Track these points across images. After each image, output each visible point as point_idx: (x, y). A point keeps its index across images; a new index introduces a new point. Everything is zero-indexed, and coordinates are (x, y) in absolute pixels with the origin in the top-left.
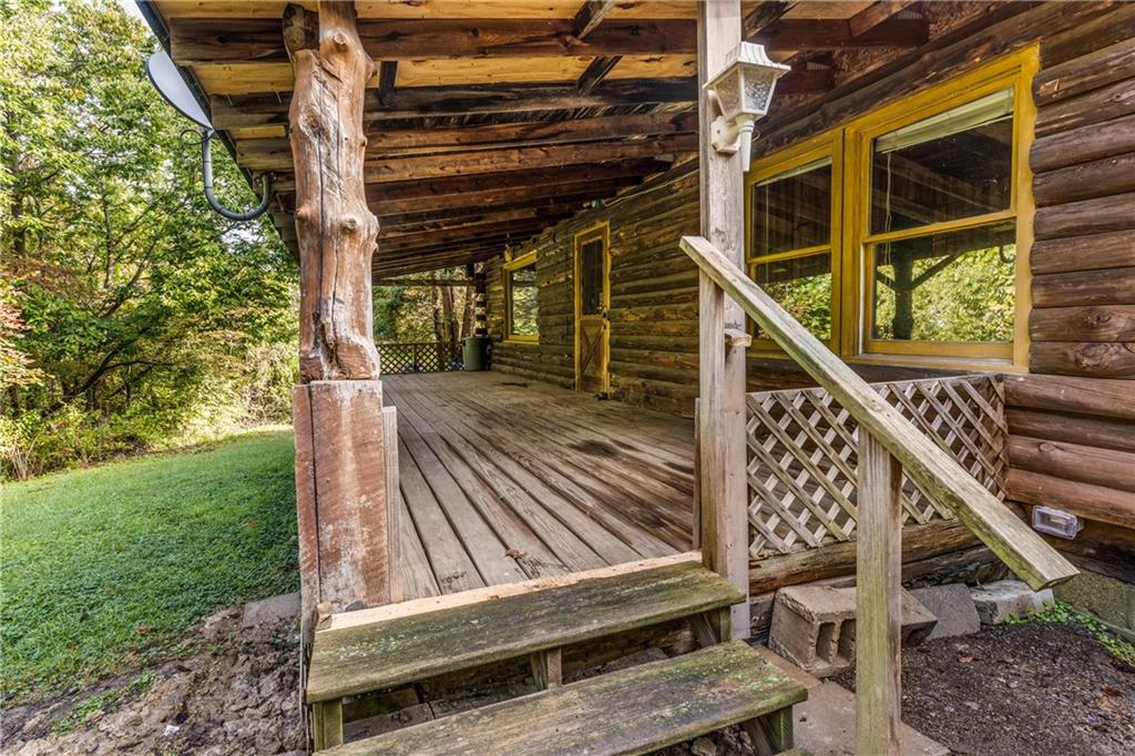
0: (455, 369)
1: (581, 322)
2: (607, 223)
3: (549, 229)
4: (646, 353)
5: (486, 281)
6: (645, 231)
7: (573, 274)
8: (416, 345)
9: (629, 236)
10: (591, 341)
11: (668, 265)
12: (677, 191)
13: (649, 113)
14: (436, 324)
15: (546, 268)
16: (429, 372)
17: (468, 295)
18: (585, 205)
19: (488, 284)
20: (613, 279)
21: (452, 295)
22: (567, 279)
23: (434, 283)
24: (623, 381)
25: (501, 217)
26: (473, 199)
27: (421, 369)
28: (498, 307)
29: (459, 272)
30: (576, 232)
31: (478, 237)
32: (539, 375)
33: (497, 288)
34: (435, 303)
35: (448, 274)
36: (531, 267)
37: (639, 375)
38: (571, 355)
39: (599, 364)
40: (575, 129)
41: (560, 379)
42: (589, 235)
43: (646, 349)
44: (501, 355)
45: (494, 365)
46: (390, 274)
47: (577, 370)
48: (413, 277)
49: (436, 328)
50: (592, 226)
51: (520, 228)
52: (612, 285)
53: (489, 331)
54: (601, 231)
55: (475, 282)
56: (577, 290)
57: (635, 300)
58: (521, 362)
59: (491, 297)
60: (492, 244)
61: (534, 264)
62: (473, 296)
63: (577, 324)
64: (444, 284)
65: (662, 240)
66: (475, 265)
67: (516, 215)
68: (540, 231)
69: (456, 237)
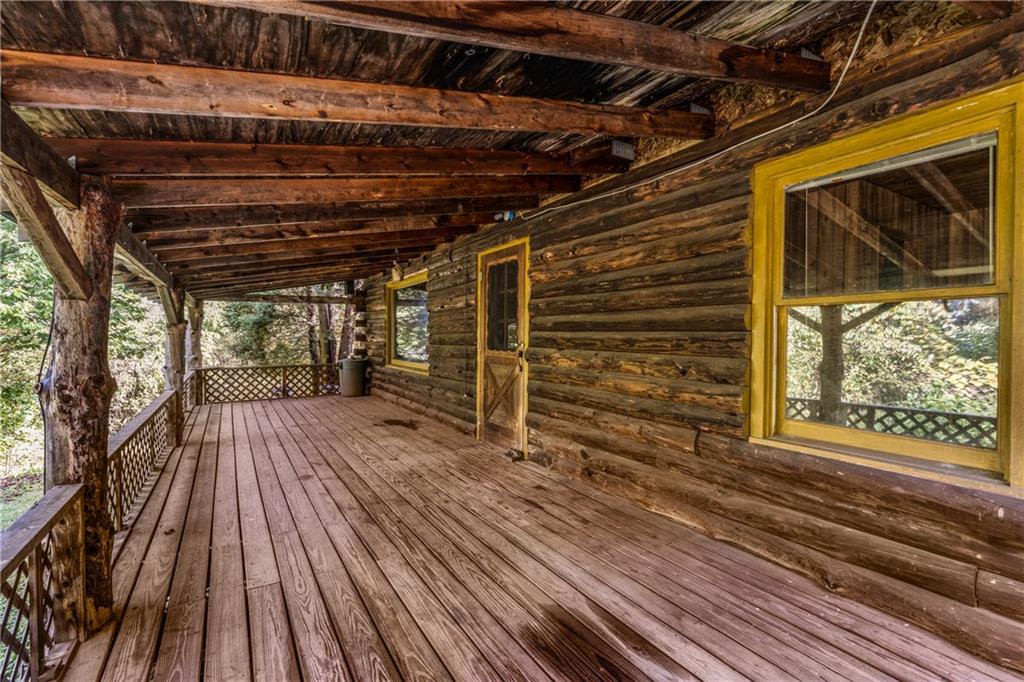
0: (330, 393)
1: (487, 358)
2: (527, 240)
3: (444, 246)
4: (588, 412)
5: (367, 299)
6: (586, 250)
7: (476, 300)
8: (285, 368)
9: (560, 256)
10: (501, 383)
11: (625, 299)
12: (641, 199)
13: (690, 33)
14: (311, 341)
15: (439, 290)
16: (299, 396)
17: (347, 312)
18: (497, 217)
19: (369, 302)
20: (535, 310)
21: (330, 311)
22: (468, 305)
23: (309, 299)
24: (548, 441)
25: (392, 226)
26: (353, 191)
27: (291, 393)
28: (381, 328)
29: (337, 289)
30: (480, 250)
31: (360, 252)
32: (429, 410)
33: (379, 308)
34: (310, 319)
35: (325, 290)
36: (422, 287)
37: (576, 438)
38: (472, 394)
39: (511, 412)
40: (574, 29)
41: (456, 421)
42: (499, 254)
43: (587, 405)
44: (383, 381)
45: (375, 390)
46: (257, 289)
47: (479, 414)
48: (284, 292)
49: (311, 346)
50: (504, 242)
51: (410, 242)
52: (532, 317)
53: (370, 353)
54: (515, 250)
55: (355, 300)
56: (481, 318)
57: (569, 340)
58: (407, 393)
59: (373, 316)
60: (377, 258)
61: (425, 283)
62: (352, 313)
63: (480, 359)
64: (321, 301)
65: (614, 264)
66: (356, 281)
67: (410, 224)
68: (433, 248)
69: (329, 249)
